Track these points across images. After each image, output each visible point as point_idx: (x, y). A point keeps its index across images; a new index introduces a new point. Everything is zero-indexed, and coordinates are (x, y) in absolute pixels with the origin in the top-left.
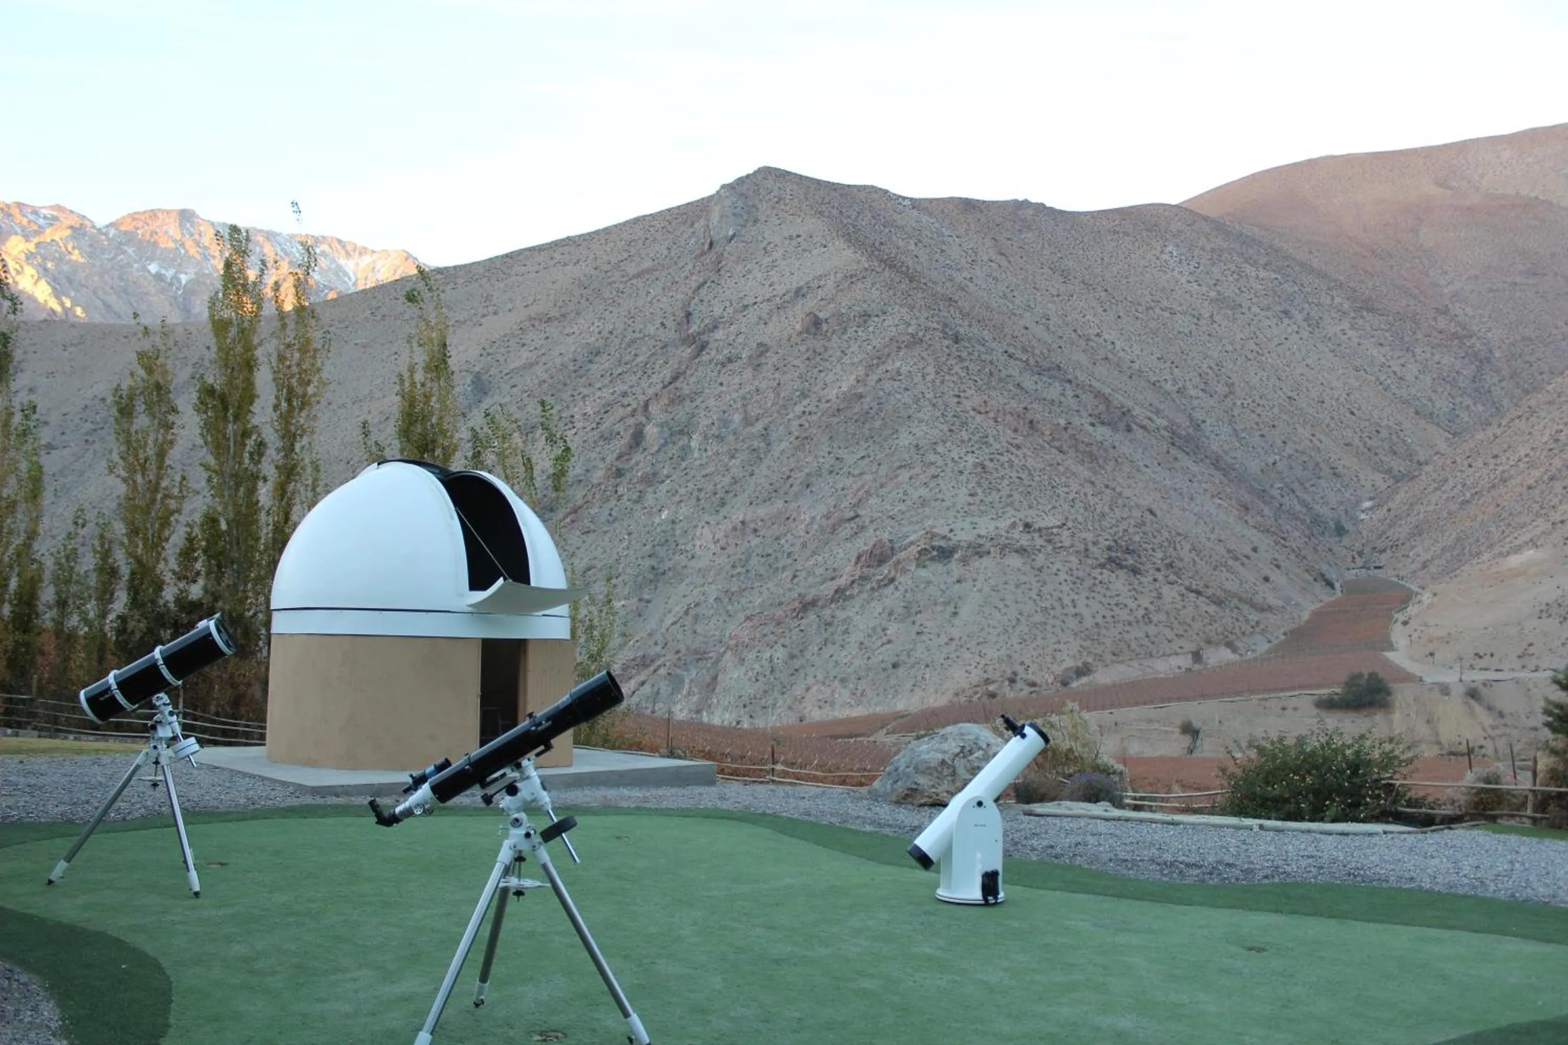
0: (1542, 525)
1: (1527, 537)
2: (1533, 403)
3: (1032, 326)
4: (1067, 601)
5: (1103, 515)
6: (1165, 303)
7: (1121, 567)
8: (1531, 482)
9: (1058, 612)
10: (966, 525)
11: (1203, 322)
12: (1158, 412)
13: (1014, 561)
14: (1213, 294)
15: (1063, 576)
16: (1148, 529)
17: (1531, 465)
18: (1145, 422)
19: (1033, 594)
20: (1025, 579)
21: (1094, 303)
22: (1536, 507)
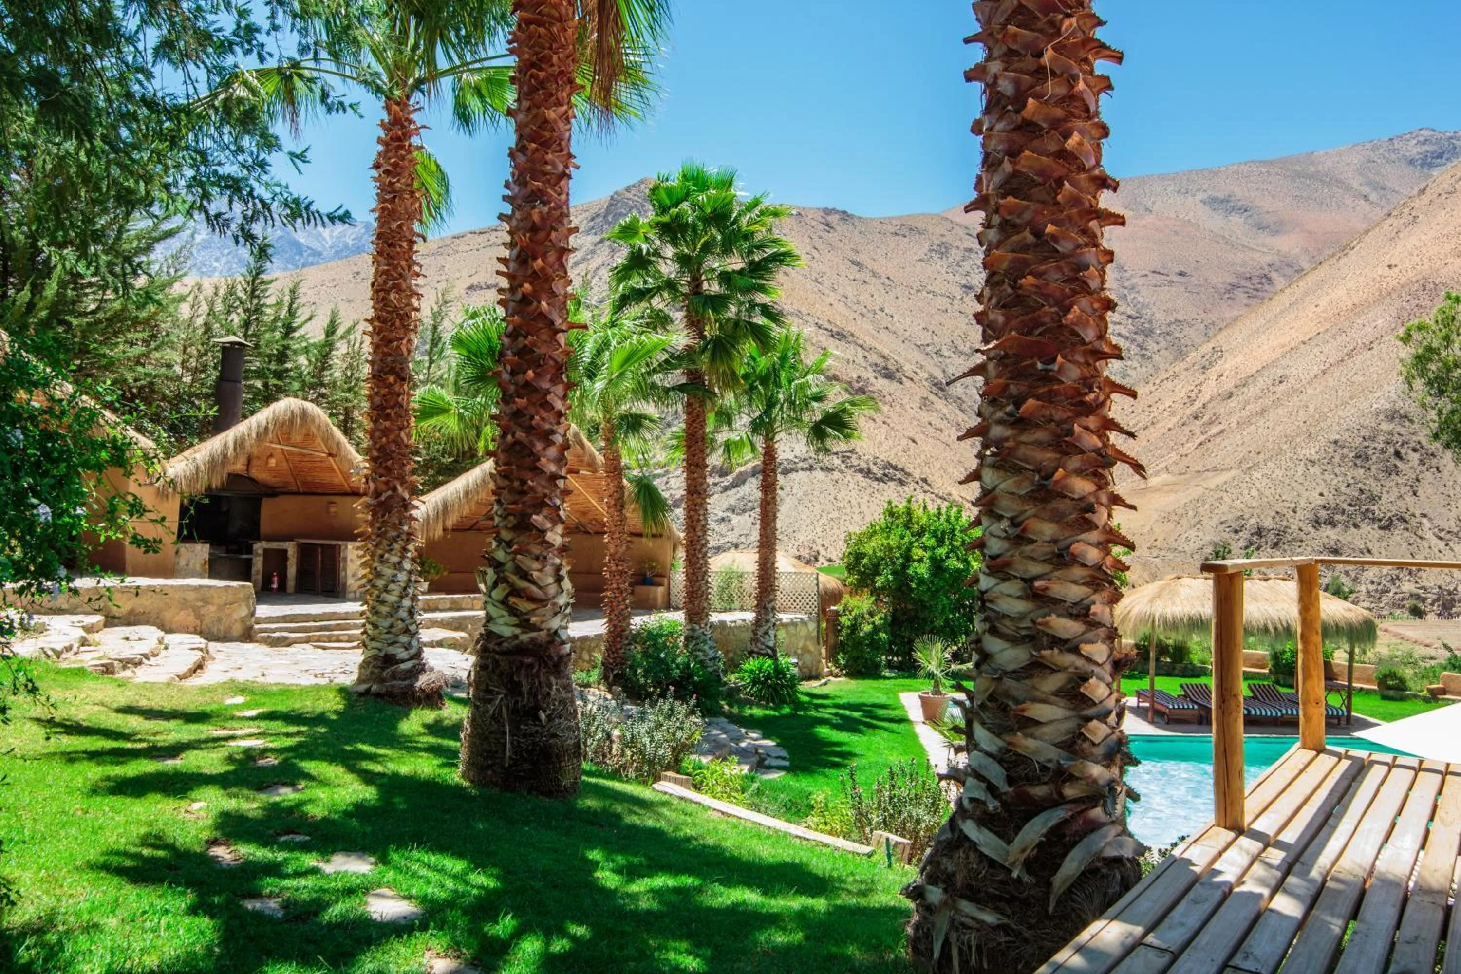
0: (1174, 456)
1: (1163, 465)
2: (1177, 369)
3: (835, 303)
4: (854, 502)
5: (881, 443)
6: (930, 288)
7: (892, 479)
8: (1170, 425)
9: (848, 510)
10: (788, 449)
11: (956, 302)
12: (922, 367)
13: (819, 475)
14: (964, 282)
15: (852, 486)
16: (911, 452)
17: (1173, 414)
18: (913, 375)
19: (831, 498)
20: (825, 487)
21: (881, 288)
22: (1172, 443)
